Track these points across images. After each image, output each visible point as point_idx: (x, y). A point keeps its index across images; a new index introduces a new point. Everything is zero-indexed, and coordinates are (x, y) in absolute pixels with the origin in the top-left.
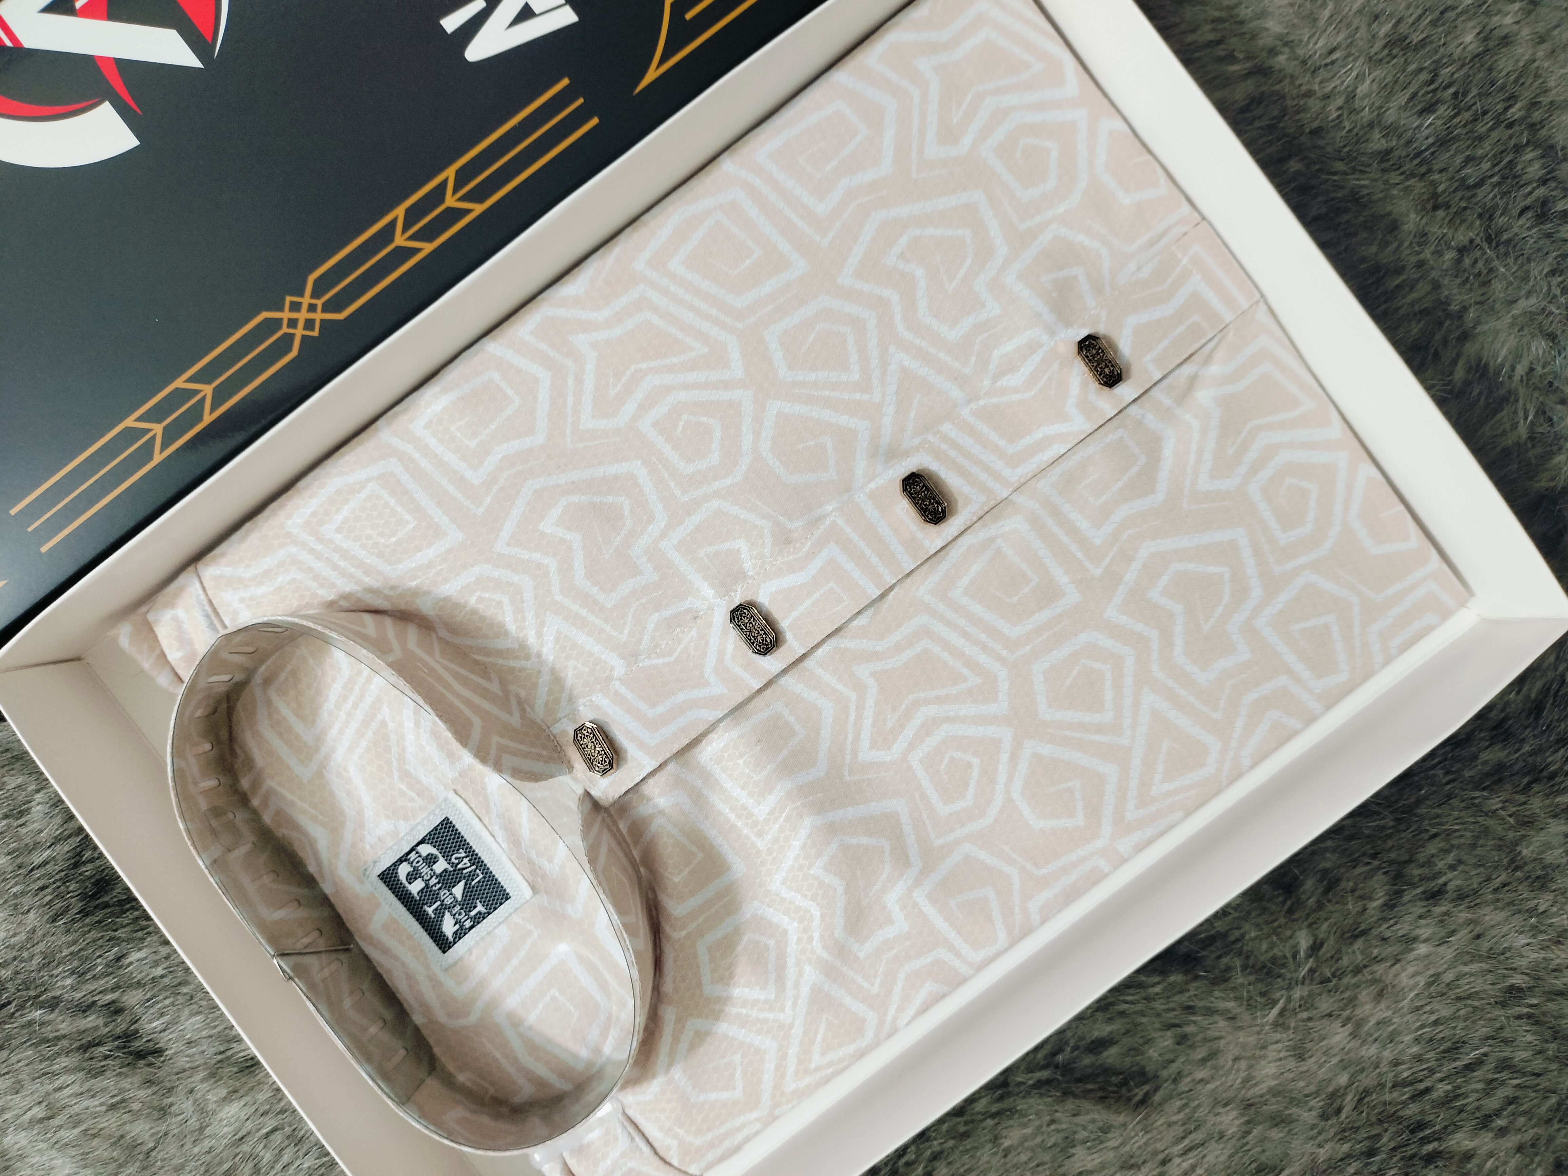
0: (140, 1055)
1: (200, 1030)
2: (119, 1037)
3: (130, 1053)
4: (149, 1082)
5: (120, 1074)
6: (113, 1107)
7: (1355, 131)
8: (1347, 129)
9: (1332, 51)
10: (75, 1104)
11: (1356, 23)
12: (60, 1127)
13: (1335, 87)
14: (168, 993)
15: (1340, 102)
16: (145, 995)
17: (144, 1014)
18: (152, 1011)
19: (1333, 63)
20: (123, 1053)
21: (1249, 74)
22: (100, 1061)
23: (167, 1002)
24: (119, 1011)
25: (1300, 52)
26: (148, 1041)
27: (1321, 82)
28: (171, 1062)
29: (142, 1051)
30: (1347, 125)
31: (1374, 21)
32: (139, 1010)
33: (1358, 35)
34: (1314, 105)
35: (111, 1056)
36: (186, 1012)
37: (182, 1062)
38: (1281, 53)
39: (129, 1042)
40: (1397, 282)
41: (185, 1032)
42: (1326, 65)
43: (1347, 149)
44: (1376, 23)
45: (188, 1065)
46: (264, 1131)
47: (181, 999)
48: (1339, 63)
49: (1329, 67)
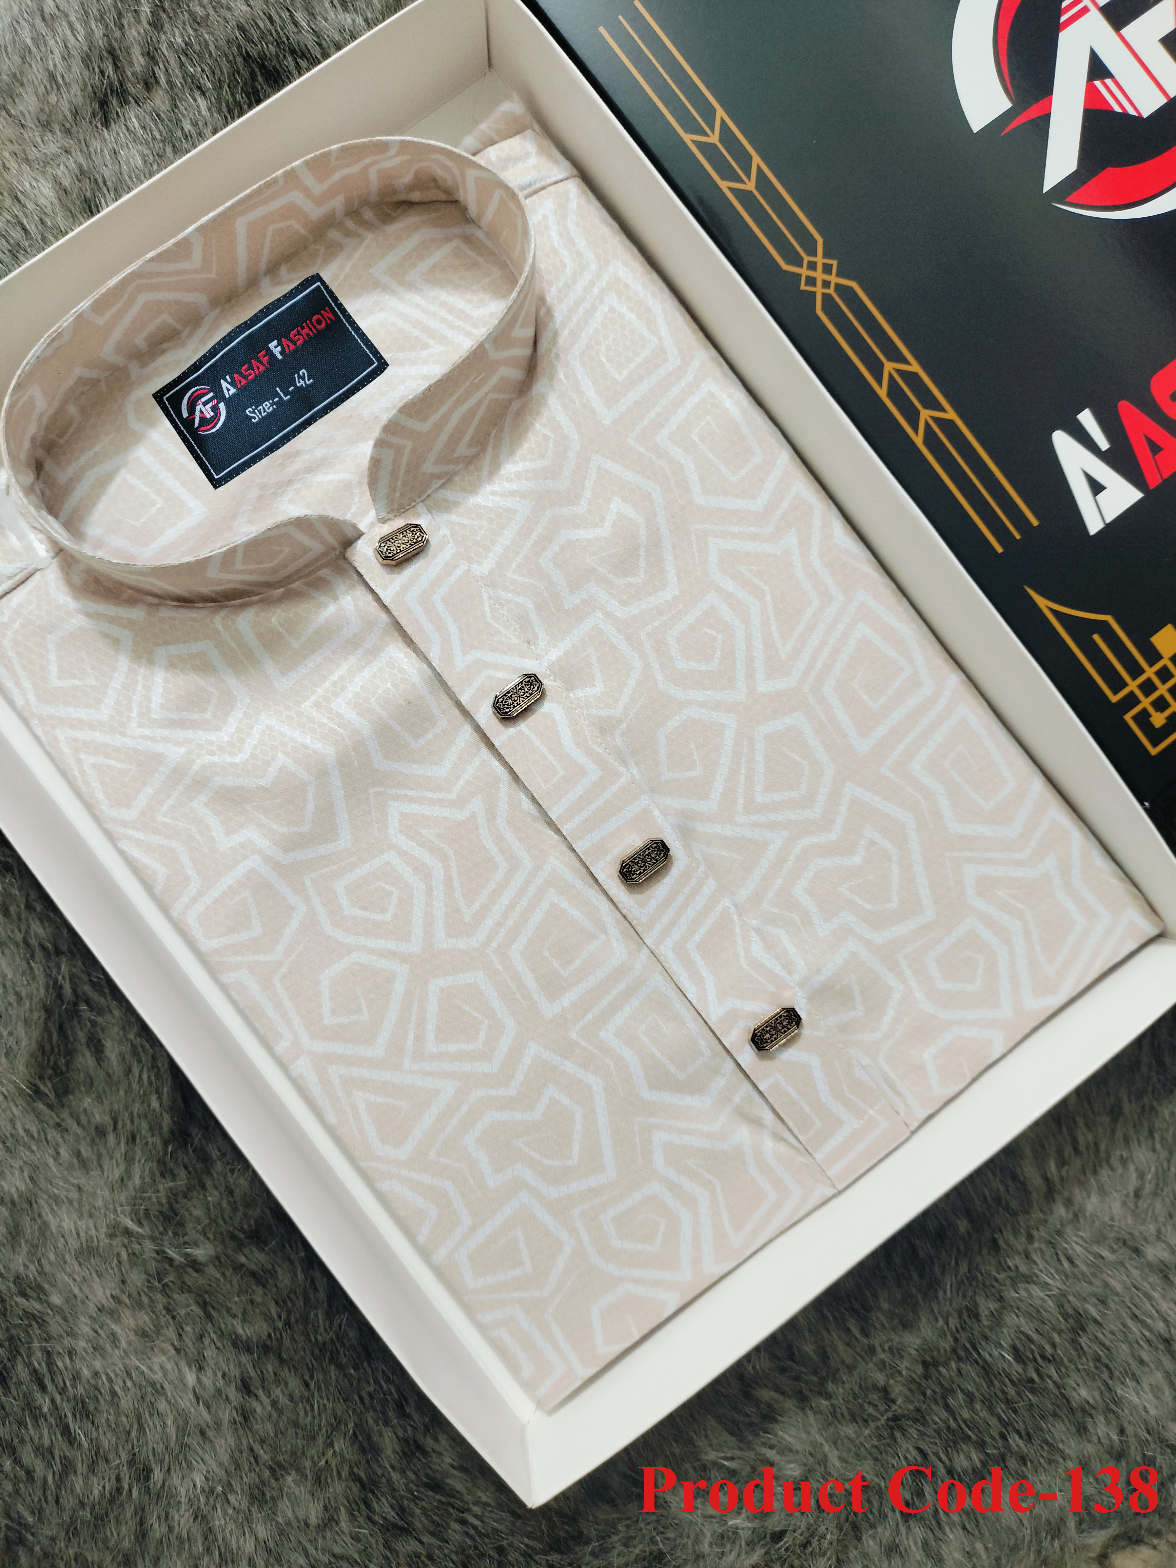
0: (104, 104)
1: (128, 163)
2: (121, 85)
3: (106, 95)
4: (76, 113)
5: (85, 85)
6: (52, 77)
7: (996, 1284)
8: (998, 1276)
9: (1070, 1260)
10: (56, 42)
11: (1096, 1282)
12: (33, 26)
13: (1036, 1264)
14: (164, 134)
15: (1023, 1269)
16: (164, 112)
17: (145, 111)
18: (148, 118)
19: (1059, 1260)
20: (106, 89)
21: (1047, 1180)
22: (99, 67)
23: (156, 133)
24: (148, 87)
25: (1069, 1230)
26: (117, 113)
27: (1041, 1250)
28: (97, 135)
29: (108, 107)
30: (1001, 1277)
31: (1099, 1300)
32: (148, 106)
33: (1085, 1284)
34: (1020, 1243)
35: (104, 77)
36: (146, 151)
37: (96, 145)
38: (1068, 1211)
39: (117, 95)
40: (853, 1329)
41: (125, 149)
42: (1057, 1254)
43: (979, 1275)
44: (1097, 1302)
45: (92, 151)
46: (25, 222)
47: (158, 146)
48: (1058, 1266)
49: (1055, 1257)
